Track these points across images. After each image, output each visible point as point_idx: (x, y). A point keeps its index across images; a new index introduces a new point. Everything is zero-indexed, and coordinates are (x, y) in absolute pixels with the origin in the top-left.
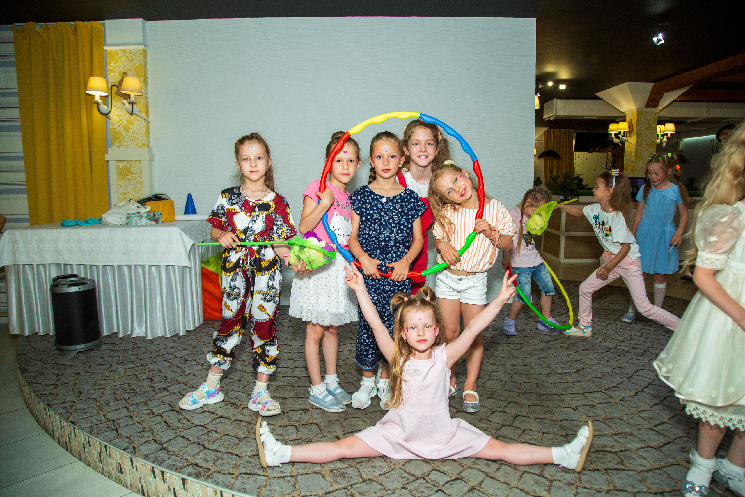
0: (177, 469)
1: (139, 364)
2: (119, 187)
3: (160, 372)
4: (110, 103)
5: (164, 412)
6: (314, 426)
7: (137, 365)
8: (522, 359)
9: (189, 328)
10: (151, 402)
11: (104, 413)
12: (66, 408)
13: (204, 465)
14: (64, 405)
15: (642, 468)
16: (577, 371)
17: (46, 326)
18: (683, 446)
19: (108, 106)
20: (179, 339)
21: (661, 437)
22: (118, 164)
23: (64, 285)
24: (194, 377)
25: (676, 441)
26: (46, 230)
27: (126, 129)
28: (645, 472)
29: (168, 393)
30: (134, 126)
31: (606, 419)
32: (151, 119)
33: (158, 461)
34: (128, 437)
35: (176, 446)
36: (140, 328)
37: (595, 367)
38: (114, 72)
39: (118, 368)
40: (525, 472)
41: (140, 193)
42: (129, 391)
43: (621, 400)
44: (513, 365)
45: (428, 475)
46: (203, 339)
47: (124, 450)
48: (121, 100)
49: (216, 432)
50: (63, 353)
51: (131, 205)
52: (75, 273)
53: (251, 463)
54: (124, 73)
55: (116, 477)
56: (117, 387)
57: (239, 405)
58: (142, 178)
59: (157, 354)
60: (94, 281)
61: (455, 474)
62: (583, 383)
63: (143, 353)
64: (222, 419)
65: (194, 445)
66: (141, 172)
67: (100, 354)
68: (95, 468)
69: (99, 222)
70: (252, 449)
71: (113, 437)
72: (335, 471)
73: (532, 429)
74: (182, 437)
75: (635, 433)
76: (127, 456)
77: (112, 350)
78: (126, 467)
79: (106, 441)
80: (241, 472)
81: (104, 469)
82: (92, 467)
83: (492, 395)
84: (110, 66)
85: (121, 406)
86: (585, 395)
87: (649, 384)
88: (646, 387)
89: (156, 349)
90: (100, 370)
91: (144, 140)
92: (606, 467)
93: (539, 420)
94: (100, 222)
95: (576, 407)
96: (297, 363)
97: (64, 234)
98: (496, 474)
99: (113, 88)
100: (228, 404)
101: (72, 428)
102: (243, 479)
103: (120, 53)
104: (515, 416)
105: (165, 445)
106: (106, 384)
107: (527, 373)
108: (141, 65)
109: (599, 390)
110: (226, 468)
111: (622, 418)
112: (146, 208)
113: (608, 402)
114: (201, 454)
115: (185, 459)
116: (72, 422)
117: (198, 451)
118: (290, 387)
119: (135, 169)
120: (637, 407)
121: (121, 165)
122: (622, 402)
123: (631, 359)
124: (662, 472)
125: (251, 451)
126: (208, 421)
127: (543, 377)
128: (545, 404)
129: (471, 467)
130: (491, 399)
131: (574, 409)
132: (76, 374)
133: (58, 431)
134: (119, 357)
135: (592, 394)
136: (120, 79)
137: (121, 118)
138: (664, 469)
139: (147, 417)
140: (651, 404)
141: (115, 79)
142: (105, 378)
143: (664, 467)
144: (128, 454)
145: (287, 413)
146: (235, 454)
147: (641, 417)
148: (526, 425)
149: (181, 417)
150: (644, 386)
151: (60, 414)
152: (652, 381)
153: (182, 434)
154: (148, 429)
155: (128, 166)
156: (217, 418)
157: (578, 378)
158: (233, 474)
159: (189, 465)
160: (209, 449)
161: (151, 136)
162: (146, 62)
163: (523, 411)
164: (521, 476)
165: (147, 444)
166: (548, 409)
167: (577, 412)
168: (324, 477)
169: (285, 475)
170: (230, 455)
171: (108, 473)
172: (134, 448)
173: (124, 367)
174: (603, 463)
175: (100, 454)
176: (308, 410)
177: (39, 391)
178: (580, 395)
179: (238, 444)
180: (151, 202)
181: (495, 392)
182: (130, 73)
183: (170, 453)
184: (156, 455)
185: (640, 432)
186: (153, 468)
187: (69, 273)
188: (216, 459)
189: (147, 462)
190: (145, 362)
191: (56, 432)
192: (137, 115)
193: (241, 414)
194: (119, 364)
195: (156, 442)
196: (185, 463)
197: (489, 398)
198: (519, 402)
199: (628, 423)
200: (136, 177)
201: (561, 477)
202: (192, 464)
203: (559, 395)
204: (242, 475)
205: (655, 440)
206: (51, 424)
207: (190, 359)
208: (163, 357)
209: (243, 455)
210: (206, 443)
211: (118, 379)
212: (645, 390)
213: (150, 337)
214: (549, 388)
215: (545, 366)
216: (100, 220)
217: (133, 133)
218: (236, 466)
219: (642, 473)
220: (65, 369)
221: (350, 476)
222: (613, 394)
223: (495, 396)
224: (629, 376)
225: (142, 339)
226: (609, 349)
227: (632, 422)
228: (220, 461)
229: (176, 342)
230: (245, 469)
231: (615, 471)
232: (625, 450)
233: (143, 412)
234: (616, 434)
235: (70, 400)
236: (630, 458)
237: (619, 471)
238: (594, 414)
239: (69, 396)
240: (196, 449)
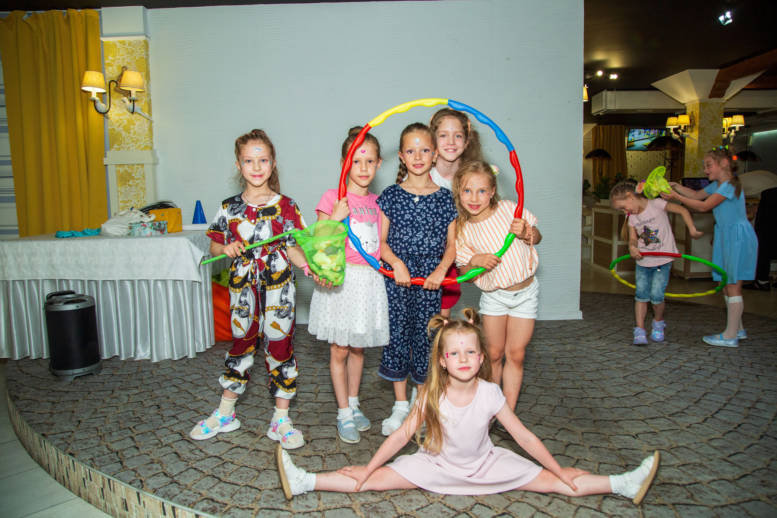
0: (190, 504)
1: (144, 390)
2: (119, 194)
3: (168, 398)
4: (108, 100)
5: (173, 442)
6: (342, 456)
7: (142, 391)
8: (573, 381)
9: (199, 349)
10: (159, 431)
11: (107, 443)
12: (63, 439)
13: (220, 499)
14: (61, 435)
15: (715, 504)
16: (636, 395)
17: (39, 349)
18: (763, 479)
19: (106, 105)
20: (188, 362)
21: (736, 468)
22: (118, 168)
23: (60, 302)
24: (206, 403)
25: (754, 474)
26: (38, 242)
27: (127, 129)
28: (720, 508)
29: (178, 421)
30: (136, 127)
31: (672, 448)
32: (154, 118)
33: (169, 495)
34: (134, 470)
35: (188, 479)
36: (145, 350)
37: (656, 391)
38: (113, 66)
39: (120, 395)
40: (580, 506)
41: (143, 200)
42: (134, 420)
43: (688, 427)
44: (563, 388)
45: (471, 509)
46: (215, 362)
47: (130, 483)
48: (120, 97)
49: (232, 463)
50: (58, 378)
51: (133, 214)
52: (72, 289)
53: (272, 497)
54: (123, 67)
55: (120, 515)
56: (120, 415)
57: (257, 433)
58: (145, 184)
59: (164, 378)
60: (93, 298)
61: (501, 508)
62: (644, 408)
63: (149, 378)
64: (239, 449)
65: (208, 477)
66: (144, 177)
67: (100, 379)
68: (97, 505)
69: (97, 233)
70: (273, 481)
71: (117, 470)
72: (366, 506)
73: (587, 458)
74: (195, 469)
75: (705, 464)
76: (134, 490)
77: (113, 375)
78: (132, 503)
79: (109, 474)
80: (262, 507)
81: (107, 505)
82: (93, 504)
83: (540, 421)
84: (108, 60)
85: (125, 436)
86: (646, 421)
87: (720, 409)
88: (716, 413)
89: (162, 373)
90: (101, 396)
91: (147, 141)
92: (674, 502)
93: (595, 449)
94: (99, 233)
95: (637, 435)
96: (320, 388)
97: (59, 246)
98: (547, 508)
99: (112, 83)
100: (245, 433)
101: (71, 461)
102: (264, 515)
103: (118, 44)
104: (566, 444)
105: (175, 478)
106: (108, 412)
107: (579, 397)
108: (142, 58)
109: (662, 415)
110: (245, 503)
111: (690, 446)
112: (150, 217)
113: (672, 430)
114: (216, 488)
115: (199, 493)
116: (70, 454)
117: (213, 485)
118: (314, 414)
119: (137, 174)
120: (707, 434)
121: (121, 169)
122: (689, 429)
123: (697, 381)
124: (739, 508)
125: (272, 484)
126: (223, 452)
127: (598, 402)
128: (601, 431)
129: (520, 500)
130: (539, 426)
131: (633, 437)
132: (74, 401)
133: (54, 464)
134: (122, 382)
135: (654, 420)
136: (119, 74)
137: (121, 118)
138: (742, 505)
139: (155, 447)
140: (723, 431)
141: (113, 74)
142: (106, 405)
143: (742, 502)
144: (134, 488)
145: (311, 441)
146: (254, 488)
147: (712, 446)
148: (580, 454)
149: (193, 447)
150: (714, 411)
151: (57, 446)
152: (723, 405)
153: (194, 466)
154: (156, 461)
155: (129, 171)
156: (233, 448)
157: (638, 403)
158: (252, 509)
159: (204, 499)
160: (225, 482)
161: (154, 137)
162: (147, 55)
163: (576, 439)
164: (576, 511)
165: (156, 477)
166: (604, 436)
167: (637, 440)
168: (354, 511)
169: (311, 510)
170: (249, 489)
171: (112, 510)
172: (141, 481)
173: (127, 393)
174: (669, 497)
175: (102, 489)
176: (335, 439)
177: (32, 420)
178: (640, 422)
179: (258, 476)
180: (155, 211)
181: (543, 418)
182: (130, 67)
183: (181, 486)
184: (166, 489)
185: (711, 462)
186: (163, 503)
187: (65, 289)
188: (233, 493)
189: (156, 497)
190: (151, 387)
191: (52, 466)
192: (139, 114)
193: (260, 443)
194: (122, 390)
195: (166, 475)
196: (199, 498)
197: (537, 424)
198: (571, 430)
199: (697, 453)
200: (138, 183)
201: (622, 512)
202: (207, 498)
203: (616, 422)
204: (263, 510)
205: (730, 472)
206: (46, 457)
207: (202, 384)
208: (171, 382)
209: (264, 488)
210: (221, 476)
211: (121, 407)
212: (715, 416)
213: (155, 360)
214: (605, 414)
215: (599, 390)
216: (99, 230)
217: (135, 134)
218: (256, 500)
219: (716, 508)
220: (61, 396)
221: (384, 510)
222: (678, 420)
223: (543, 423)
224: (696, 400)
225: (147, 363)
226: (671, 370)
227: (701, 451)
228: (237, 495)
229: (185, 365)
230: (265, 504)
231: (684, 507)
232: (695, 483)
233: (151, 442)
234: (683, 465)
235: (68, 430)
236: (701, 491)
237: (689, 507)
238: (657, 443)
239: (66, 425)
240: (210, 482)
